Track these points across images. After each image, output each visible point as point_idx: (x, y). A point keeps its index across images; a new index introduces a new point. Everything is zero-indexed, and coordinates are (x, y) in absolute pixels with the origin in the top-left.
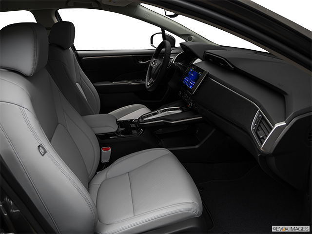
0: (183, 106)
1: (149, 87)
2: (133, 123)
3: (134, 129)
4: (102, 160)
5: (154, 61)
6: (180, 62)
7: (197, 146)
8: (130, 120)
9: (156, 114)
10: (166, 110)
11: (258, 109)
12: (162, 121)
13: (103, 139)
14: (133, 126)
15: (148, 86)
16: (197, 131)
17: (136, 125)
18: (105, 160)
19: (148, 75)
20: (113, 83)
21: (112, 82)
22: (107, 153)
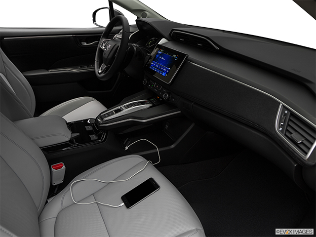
0: (152, 98)
1: (102, 75)
2: (88, 124)
3: (91, 132)
4: (53, 182)
5: (105, 42)
6: (135, 43)
7: (172, 146)
8: (84, 120)
9: (119, 110)
10: (131, 105)
11: (280, 103)
12: (130, 119)
13: (52, 154)
14: (89, 128)
15: (100, 74)
16: (167, 126)
17: (93, 127)
18: (58, 181)
19: (98, 59)
20: (50, 72)
21: (48, 69)
22: (60, 172)
